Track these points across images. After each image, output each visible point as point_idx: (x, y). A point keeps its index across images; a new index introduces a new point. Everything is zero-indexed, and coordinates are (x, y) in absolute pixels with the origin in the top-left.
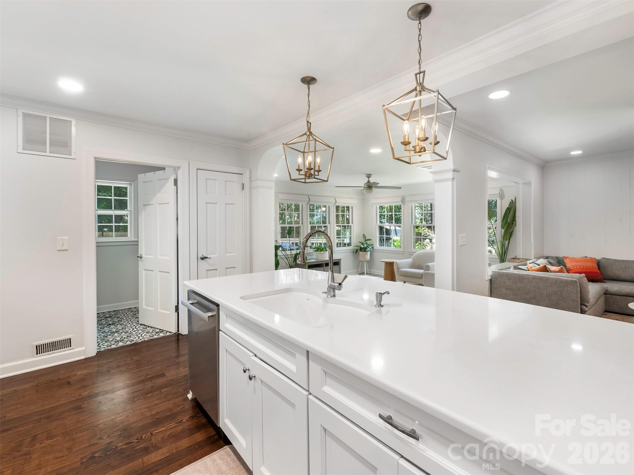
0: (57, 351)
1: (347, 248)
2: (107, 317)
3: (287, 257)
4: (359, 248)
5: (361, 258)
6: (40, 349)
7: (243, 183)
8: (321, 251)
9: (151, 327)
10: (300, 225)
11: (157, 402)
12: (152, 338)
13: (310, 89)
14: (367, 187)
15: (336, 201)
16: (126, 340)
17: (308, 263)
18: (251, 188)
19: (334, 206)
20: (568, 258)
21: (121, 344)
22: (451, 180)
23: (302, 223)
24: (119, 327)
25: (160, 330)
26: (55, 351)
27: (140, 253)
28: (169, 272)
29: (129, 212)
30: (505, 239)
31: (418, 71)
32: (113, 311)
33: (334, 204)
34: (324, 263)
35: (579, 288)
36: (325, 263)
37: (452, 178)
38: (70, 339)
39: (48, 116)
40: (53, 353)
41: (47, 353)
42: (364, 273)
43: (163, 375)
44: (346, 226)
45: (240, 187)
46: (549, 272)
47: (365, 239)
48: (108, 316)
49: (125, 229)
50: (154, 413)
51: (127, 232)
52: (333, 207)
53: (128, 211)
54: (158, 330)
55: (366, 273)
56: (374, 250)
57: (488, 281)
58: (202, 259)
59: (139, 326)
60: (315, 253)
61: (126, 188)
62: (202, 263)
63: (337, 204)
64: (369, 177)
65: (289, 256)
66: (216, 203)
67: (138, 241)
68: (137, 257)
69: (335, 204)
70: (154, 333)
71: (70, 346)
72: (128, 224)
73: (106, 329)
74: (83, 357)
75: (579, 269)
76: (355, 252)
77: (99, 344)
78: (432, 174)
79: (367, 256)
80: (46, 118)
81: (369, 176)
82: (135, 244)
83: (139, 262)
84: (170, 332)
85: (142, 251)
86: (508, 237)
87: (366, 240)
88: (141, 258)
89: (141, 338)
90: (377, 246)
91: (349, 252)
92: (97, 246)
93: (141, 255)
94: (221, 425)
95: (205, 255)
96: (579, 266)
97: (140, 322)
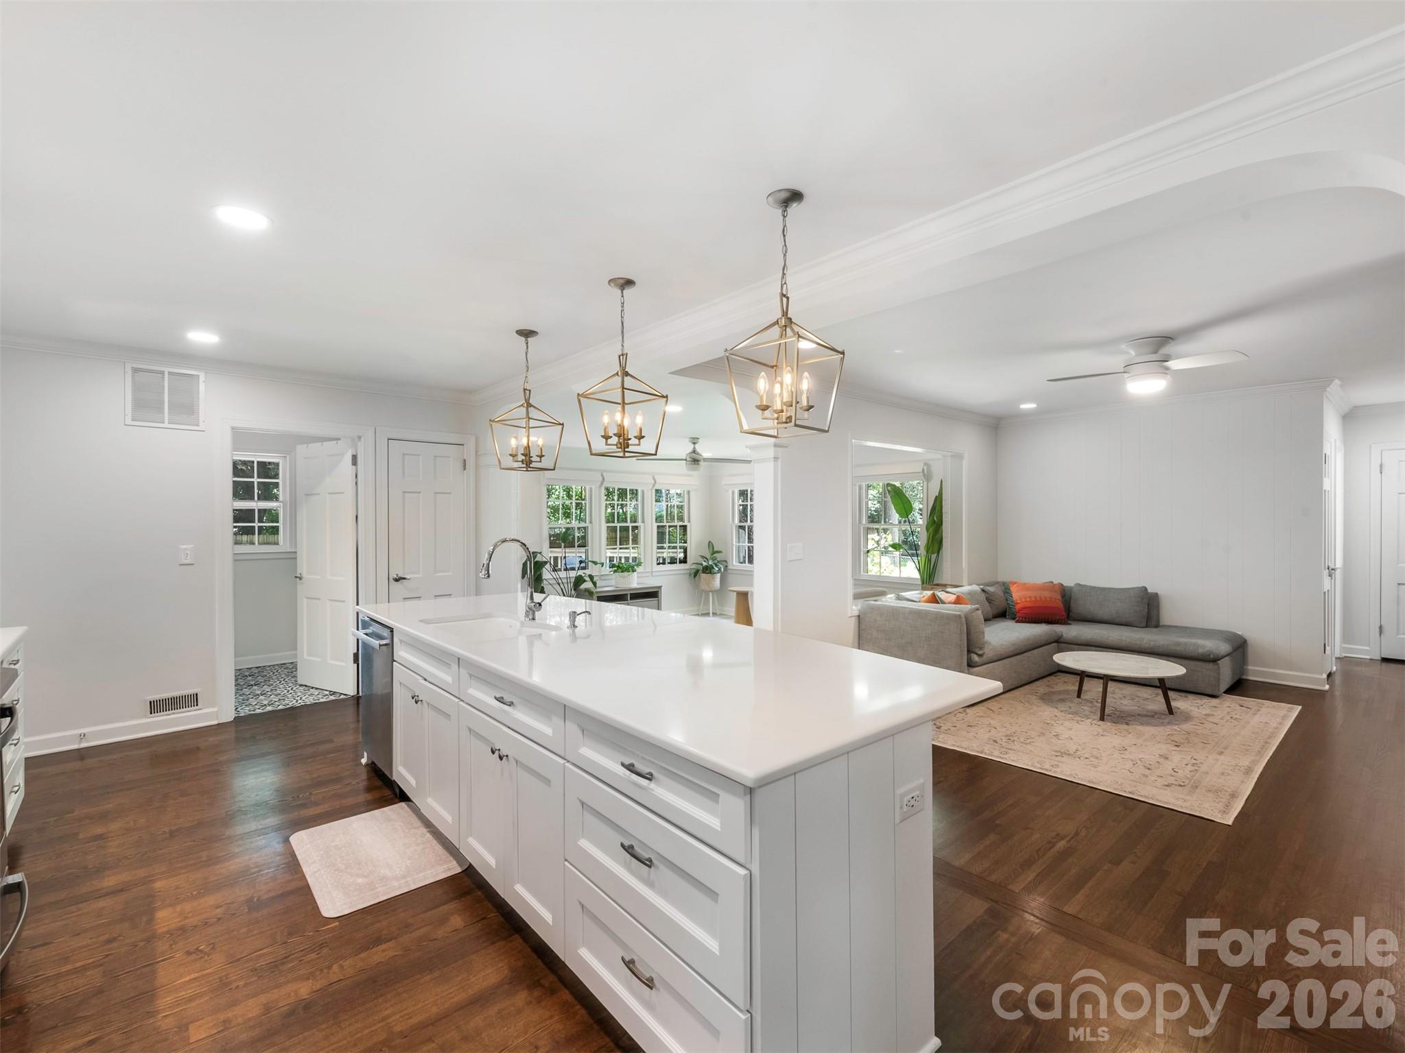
0: (179, 710)
1: (678, 566)
2: (246, 676)
3: (560, 581)
4: (701, 568)
5: (704, 587)
6: (156, 707)
7: (465, 458)
8: (622, 572)
9: (317, 689)
10: (587, 524)
11: (319, 767)
12: (317, 701)
13: (529, 344)
14: (691, 459)
15: (655, 482)
16: (277, 703)
17: (597, 592)
18: (477, 467)
19: (652, 489)
20: (1015, 583)
21: (269, 708)
22: (773, 459)
23: (591, 522)
24: (266, 688)
25: (331, 692)
26: (176, 710)
27: (299, 572)
28: (344, 601)
29: (281, 504)
30: (930, 551)
31: (620, 353)
32: (256, 668)
33: (651, 486)
34: (629, 593)
35: (965, 627)
36: (631, 594)
37: (773, 456)
38: (197, 694)
39: (167, 370)
40: (174, 713)
41: (165, 713)
42: (709, 614)
43: (331, 741)
44: (676, 526)
45: (460, 465)
46: (938, 603)
47: (711, 550)
48: (247, 674)
49: (275, 531)
50: (314, 776)
51: (276, 536)
52: (650, 492)
53: (281, 502)
54: (327, 693)
55: (713, 613)
56: (729, 571)
57: (854, 618)
58: (397, 580)
59: (298, 687)
60: (614, 576)
61: (277, 464)
62: (394, 585)
63: (657, 487)
64: (694, 443)
65: (565, 581)
66: (420, 493)
67: (296, 552)
68: (293, 577)
69: (653, 487)
70: (320, 696)
71: (197, 705)
72: (280, 525)
73: (247, 691)
74: (215, 722)
75: (1029, 602)
76: (693, 575)
77: (237, 708)
78: (750, 449)
79: (715, 581)
80: (162, 373)
81: (694, 441)
82: (292, 557)
83: (298, 586)
84: (345, 695)
85: (303, 569)
86: (936, 548)
87: (714, 553)
88: (300, 579)
89: (299, 701)
90: (734, 563)
91: (685, 574)
92: (235, 560)
93: (301, 574)
94: (395, 778)
95: (401, 575)
96: (1030, 597)
97: (299, 682)
